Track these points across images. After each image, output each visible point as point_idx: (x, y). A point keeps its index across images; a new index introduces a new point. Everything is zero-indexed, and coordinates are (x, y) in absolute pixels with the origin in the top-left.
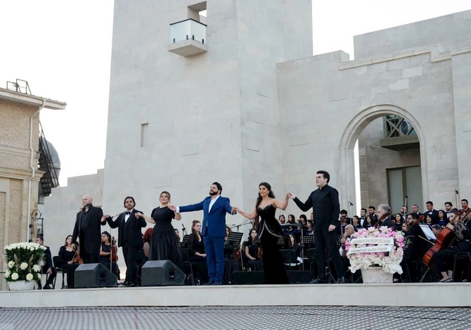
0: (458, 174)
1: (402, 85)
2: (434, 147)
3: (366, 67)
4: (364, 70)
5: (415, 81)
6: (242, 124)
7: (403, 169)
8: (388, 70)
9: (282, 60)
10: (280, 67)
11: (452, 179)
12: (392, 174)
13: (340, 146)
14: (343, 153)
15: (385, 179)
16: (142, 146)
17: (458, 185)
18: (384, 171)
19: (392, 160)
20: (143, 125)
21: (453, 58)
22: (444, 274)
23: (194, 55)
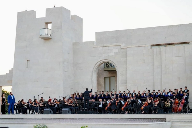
0: (127, 82)
1: (112, 54)
2: (121, 74)
3: (102, 47)
4: (101, 48)
5: (116, 53)
6: (63, 63)
7: (110, 77)
8: (108, 49)
9: (74, 42)
10: (74, 44)
11: (125, 83)
12: (106, 78)
13: (93, 71)
14: (93, 73)
15: (104, 80)
16: (27, 68)
17: (127, 85)
18: (104, 78)
19: (106, 74)
20: (27, 60)
21: (127, 48)
22: (126, 112)
23: (47, 39)
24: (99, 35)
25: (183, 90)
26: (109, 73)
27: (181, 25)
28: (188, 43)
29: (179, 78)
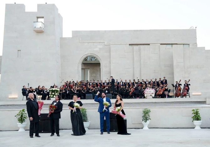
1: (97, 49)
5: (100, 49)
7: (84, 69)
11: (108, 74)
16: (18, 57)
20: (18, 50)
21: (111, 45)
23: (40, 32)
24: (75, 33)
25: (162, 80)
26: (84, 66)
27: (143, 30)
28: (149, 44)
29: (155, 70)
